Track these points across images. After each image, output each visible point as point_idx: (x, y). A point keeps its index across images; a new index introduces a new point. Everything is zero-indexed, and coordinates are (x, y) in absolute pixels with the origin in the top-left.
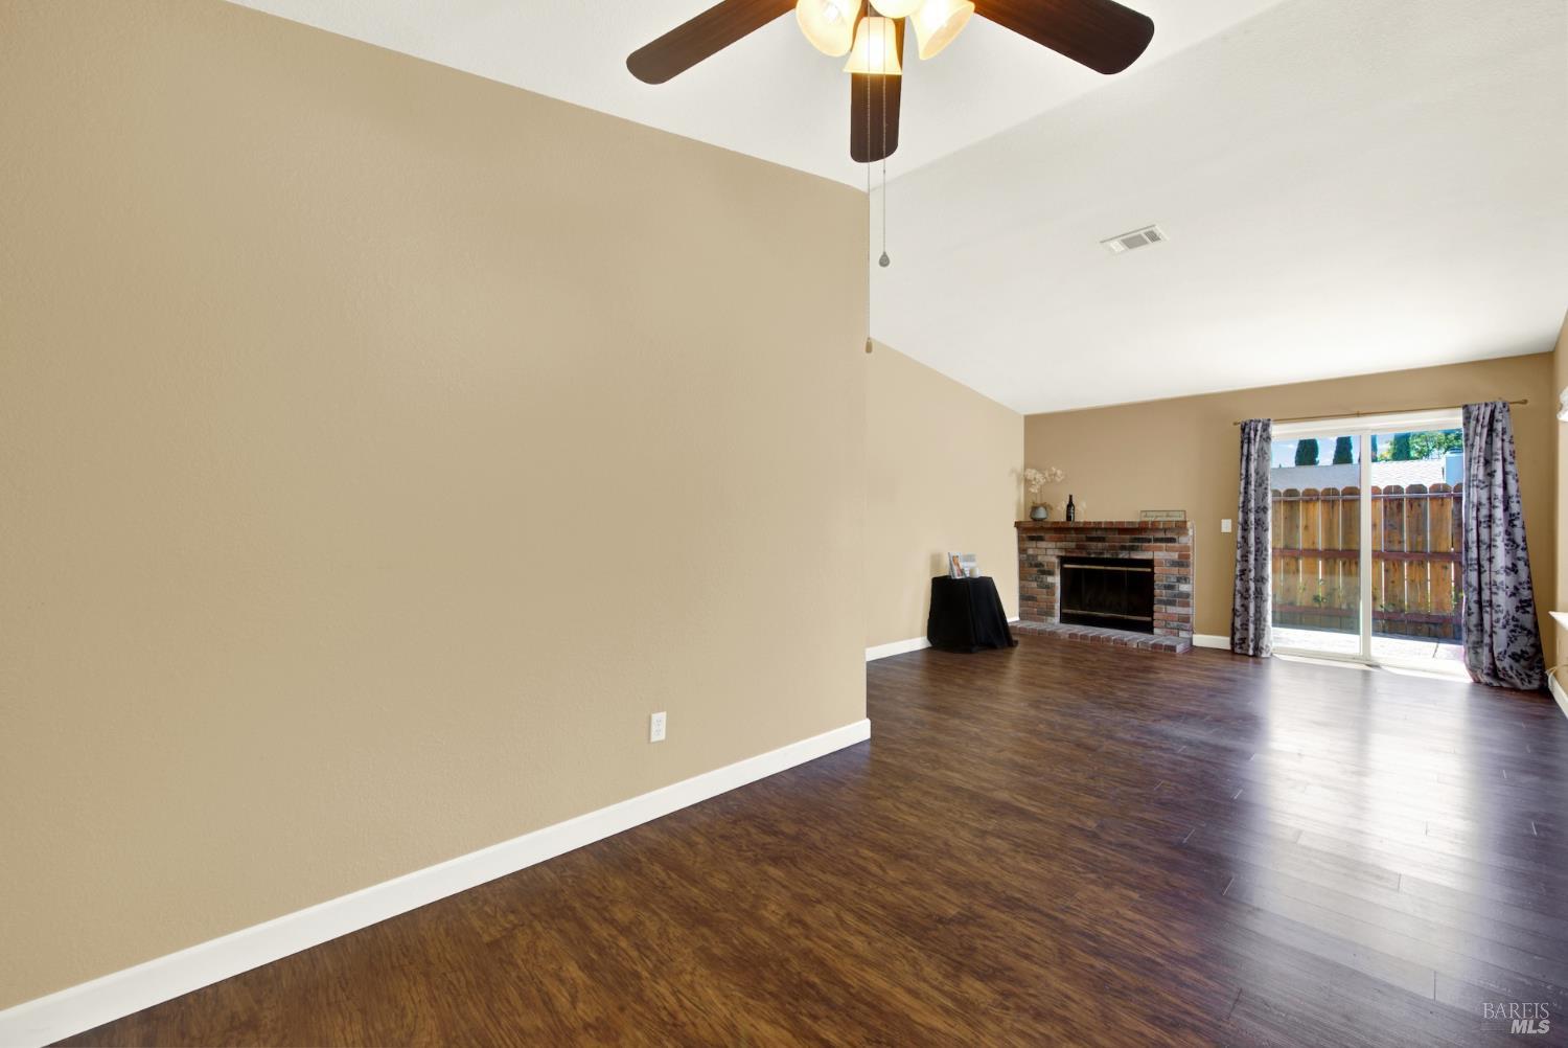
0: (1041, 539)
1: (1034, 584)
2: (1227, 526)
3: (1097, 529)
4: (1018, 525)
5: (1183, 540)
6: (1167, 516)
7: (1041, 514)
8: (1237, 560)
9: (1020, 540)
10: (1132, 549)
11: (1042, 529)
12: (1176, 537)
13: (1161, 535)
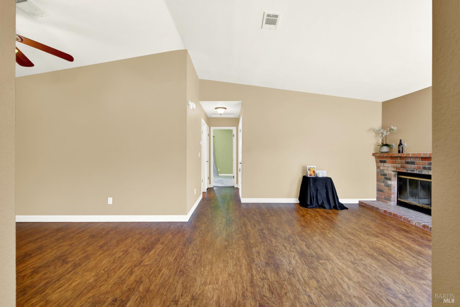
0: (385, 162)
1: (383, 184)
4: (375, 155)
7: (385, 149)
9: (377, 162)
11: (386, 157)
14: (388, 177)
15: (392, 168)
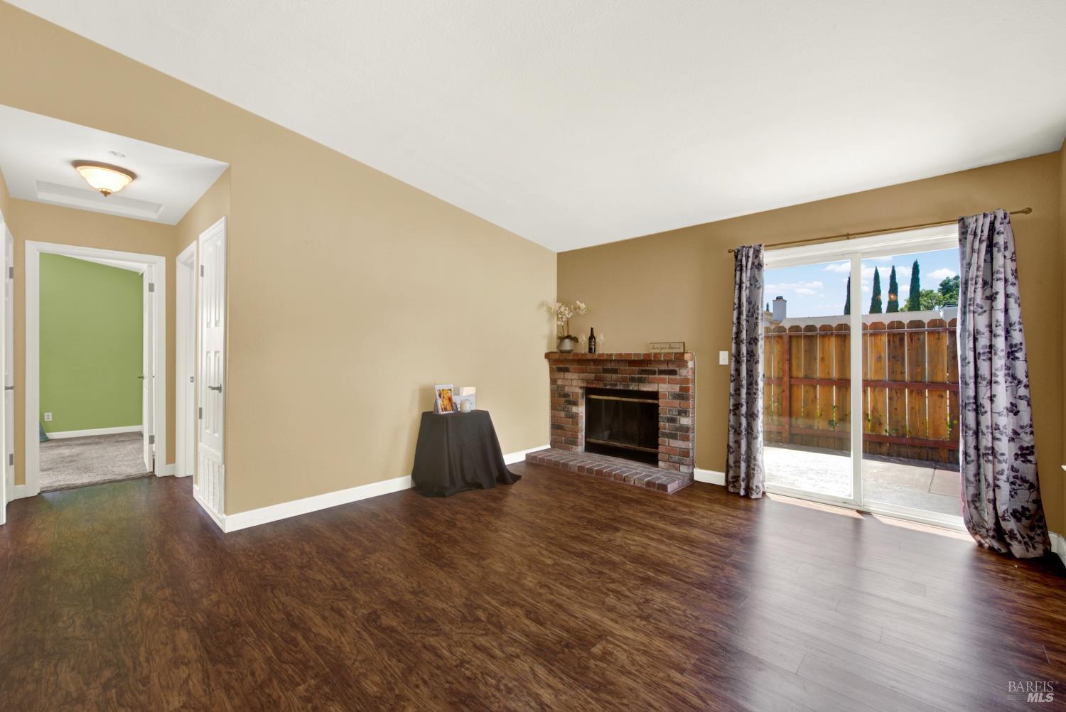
0: (566, 370)
1: (563, 414)
2: (724, 358)
3: (611, 361)
4: (548, 356)
5: (683, 372)
6: (670, 348)
7: (568, 345)
8: (731, 394)
9: (552, 371)
10: (641, 381)
11: (569, 361)
12: (677, 369)
13: (664, 367)
14: (572, 400)
15: (579, 381)
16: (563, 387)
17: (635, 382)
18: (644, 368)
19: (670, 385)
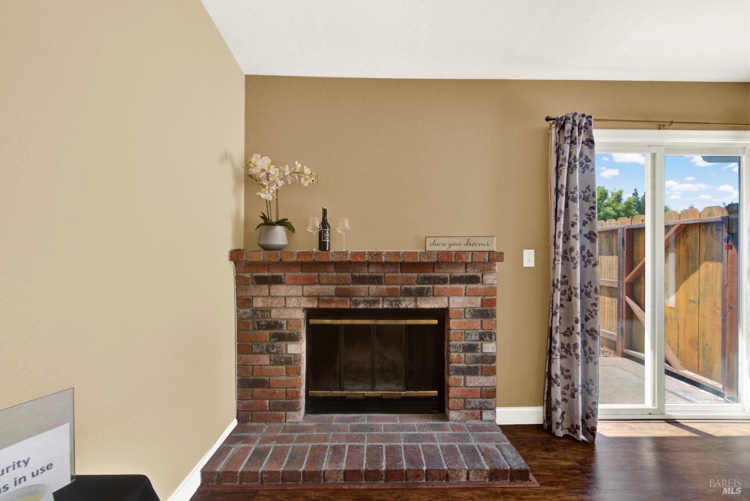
0: (278, 281)
1: (265, 359)
2: (529, 259)
3: (369, 264)
4: (236, 256)
5: (489, 279)
6: (468, 244)
7: (279, 236)
9: (240, 282)
10: (421, 293)
11: (281, 264)
12: (480, 275)
13: (460, 272)
14: (286, 332)
15: (304, 299)
16: (266, 311)
17: (411, 295)
18: (428, 275)
19: (467, 298)
